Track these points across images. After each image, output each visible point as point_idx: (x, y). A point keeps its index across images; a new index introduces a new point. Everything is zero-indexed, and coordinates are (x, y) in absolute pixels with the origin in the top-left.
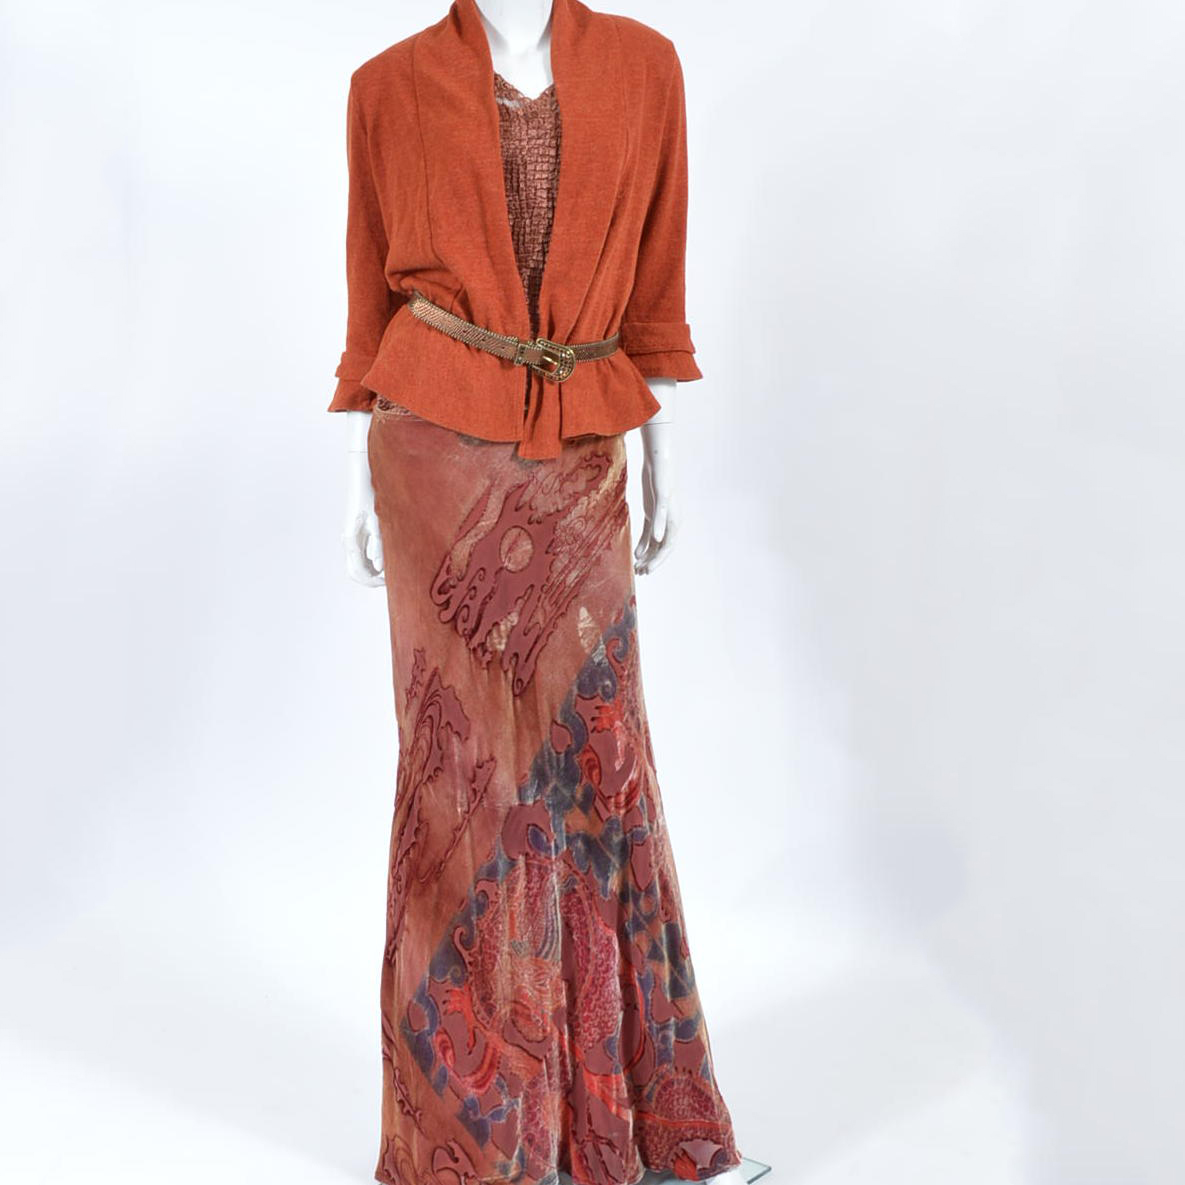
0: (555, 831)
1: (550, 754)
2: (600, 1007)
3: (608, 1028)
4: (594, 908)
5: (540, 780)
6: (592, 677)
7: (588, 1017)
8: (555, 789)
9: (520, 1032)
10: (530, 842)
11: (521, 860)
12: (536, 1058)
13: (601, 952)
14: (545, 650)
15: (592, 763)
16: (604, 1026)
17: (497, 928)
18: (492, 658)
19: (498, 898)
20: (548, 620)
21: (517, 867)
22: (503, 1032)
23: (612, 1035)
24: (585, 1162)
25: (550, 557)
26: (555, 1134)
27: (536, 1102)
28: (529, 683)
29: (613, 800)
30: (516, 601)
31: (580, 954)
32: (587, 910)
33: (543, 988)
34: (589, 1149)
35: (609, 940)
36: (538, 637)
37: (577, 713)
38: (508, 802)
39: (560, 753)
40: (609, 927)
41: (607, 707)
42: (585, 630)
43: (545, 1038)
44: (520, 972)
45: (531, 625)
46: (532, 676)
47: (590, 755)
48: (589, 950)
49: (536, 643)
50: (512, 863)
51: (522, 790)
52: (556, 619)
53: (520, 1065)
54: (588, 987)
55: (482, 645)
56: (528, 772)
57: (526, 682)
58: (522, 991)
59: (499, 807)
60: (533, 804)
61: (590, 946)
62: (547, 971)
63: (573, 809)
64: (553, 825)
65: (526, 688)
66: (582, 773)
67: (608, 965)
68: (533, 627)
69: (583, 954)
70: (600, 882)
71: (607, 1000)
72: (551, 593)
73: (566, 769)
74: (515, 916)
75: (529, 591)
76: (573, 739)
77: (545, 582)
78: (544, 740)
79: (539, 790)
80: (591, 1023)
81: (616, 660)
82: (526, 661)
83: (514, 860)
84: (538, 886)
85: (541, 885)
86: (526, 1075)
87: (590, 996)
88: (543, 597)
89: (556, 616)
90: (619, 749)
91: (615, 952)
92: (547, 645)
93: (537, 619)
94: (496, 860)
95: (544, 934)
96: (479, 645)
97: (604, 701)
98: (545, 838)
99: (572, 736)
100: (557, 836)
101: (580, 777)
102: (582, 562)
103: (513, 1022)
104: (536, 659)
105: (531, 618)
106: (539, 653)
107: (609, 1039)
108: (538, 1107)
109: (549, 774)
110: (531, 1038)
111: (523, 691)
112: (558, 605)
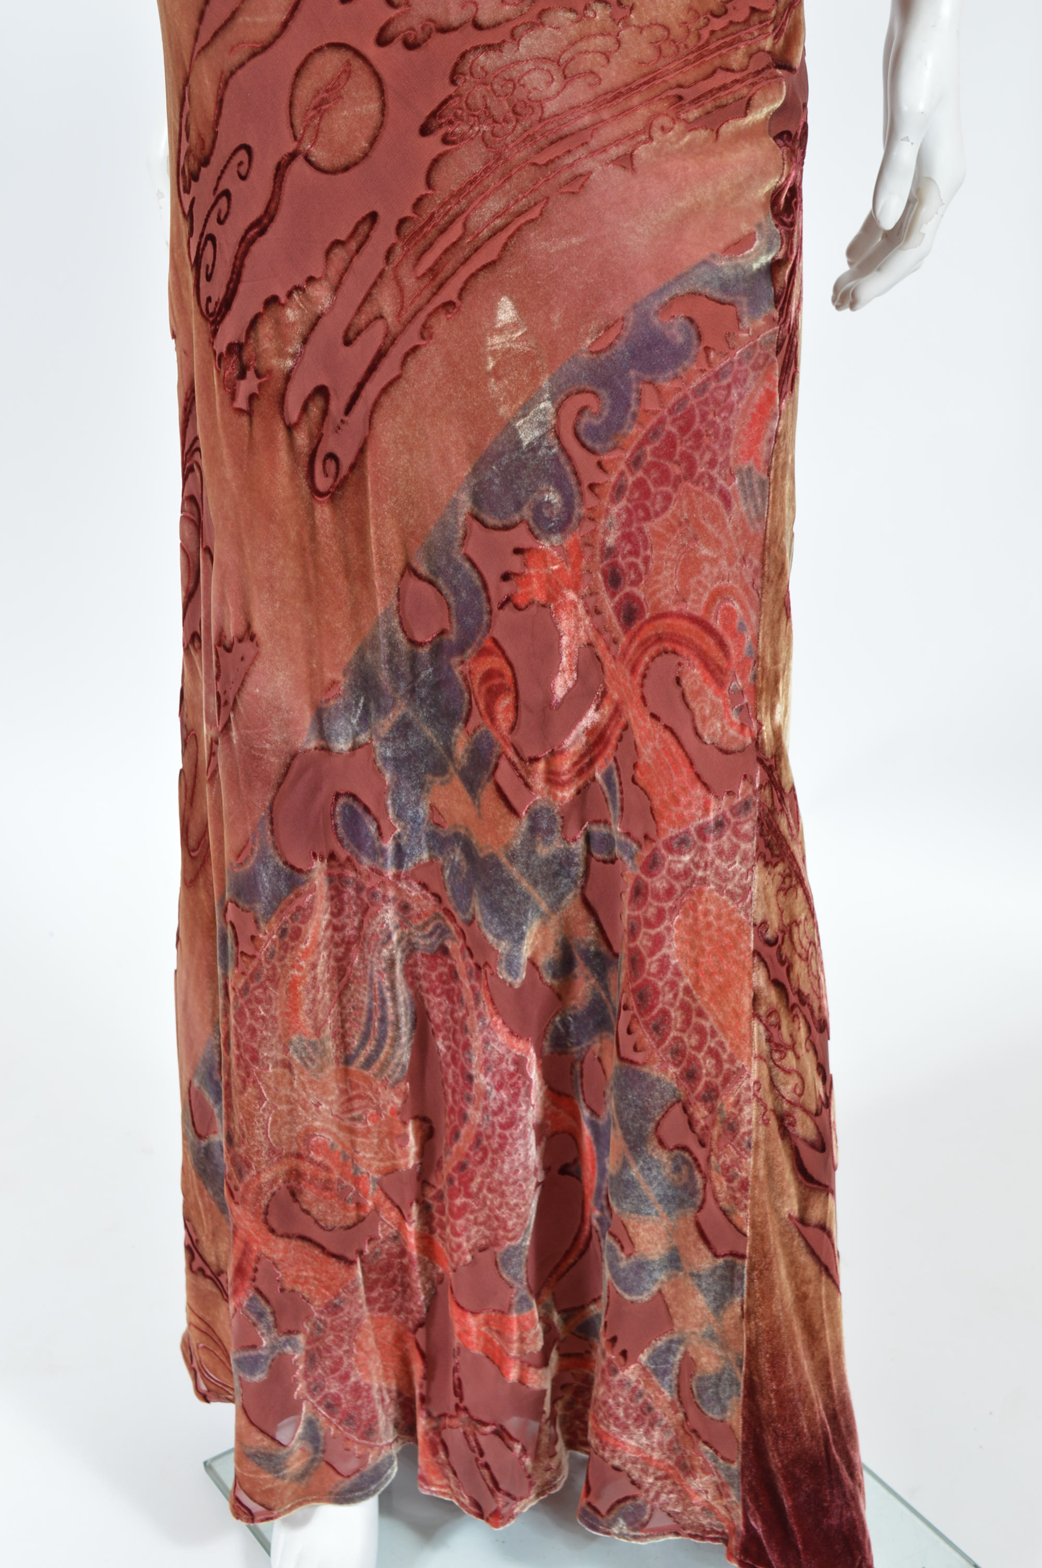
0: (399, 816)
1: (393, 645)
2: (490, 1190)
3: (505, 1229)
4: (484, 997)
5: (366, 701)
6: (510, 477)
7: (465, 1207)
8: (403, 727)
9: (308, 1212)
10: (340, 830)
11: (318, 871)
12: (341, 1258)
13: (499, 1087)
14: (395, 392)
15: (497, 681)
16: (498, 1226)
17: (252, 1012)
18: (260, 386)
19: (257, 949)
20: (405, 316)
21: (307, 887)
22: (266, 1213)
23: (513, 1243)
24: (442, 1455)
25: (433, 145)
27: (341, 1339)
28: (353, 467)
29: (542, 765)
30: (328, 252)
31: (450, 1081)
32: (467, 995)
34: (455, 1435)
35: (520, 1062)
36: (381, 355)
37: (469, 559)
38: (286, 742)
39: (421, 645)
40: (519, 1037)
41: (544, 554)
42: (506, 357)
43: (361, 1220)
44: (311, 1101)
45: (363, 319)
46: (362, 451)
47: (495, 662)
48: (470, 1078)
49: (372, 368)
50: (296, 875)
51: (325, 716)
52: (430, 315)
53: (305, 1274)
54: (466, 1149)
55: (236, 349)
56: (339, 677)
57: (346, 461)
58: (315, 1135)
59: (264, 751)
60: (353, 749)
61: (474, 1072)
62: (369, 1093)
63: (447, 776)
64: (393, 804)
65: (346, 477)
66: (470, 703)
67: (514, 1113)
68: (367, 326)
69: (457, 1082)
70: (503, 947)
71: (507, 1178)
72: (423, 243)
73: (437, 686)
74: (300, 988)
75: (364, 228)
76: (454, 620)
77: (408, 212)
78: (380, 610)
79: (365, 720)
80: (472, 1217)
81: (583, 445)
82: (348, 410)
83: (300, 871)
84: (356, 924)
85: (361, 922)
86: (318, 1292)
87: (470, 1166)
88: (398, 251)
89: (430, 308)
90: (565, 652)
91: (529, 1087)
92: (403, 382)
93: (380, 308)
94: (253, 868)
95: (363, 1019)
96: (231, 347)
97: (537, 538)
98: (373, 828)
99: (453, 612)
100: (404, 828)
101: (465, 709)
102: (524, 177)
103: (294, 1194)
104: (372, 412)
105: (365, 300)
106: (380, 396)
107: (508, 1250)
108: (346, 1348)
109: (390, 690)
110: (330, 1225)
111: (340, 485)
112: (439, 280)
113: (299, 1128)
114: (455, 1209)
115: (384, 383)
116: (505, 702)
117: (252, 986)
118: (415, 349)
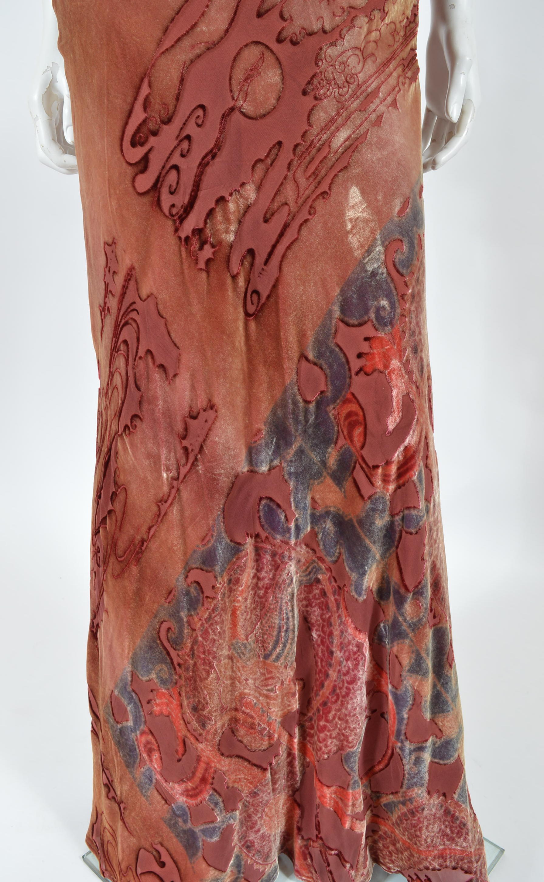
0: (296, 507)
1: (295, 403)
2: (340, 718)
3: (348, 742)
4: (342, 606)
5: (278, 439)
6: (362, 293)
7: (325, 727)
8: (301, 452)
9: (241, 742)
10: (262, 519)
11: (249, 544)
12: (259, 766)
13: (348, 658)
14: (295, 247)
15: (354, 418)
17: (213, 631)
18: (214, 253)
19: (216, 592)
20: (300, 201)
21: (243, 553)
22: (219, 745)
23: (352, 749)
24: (309, 860)
25: (309, 101)
28: (269, 297)
29: (380, 471)
30: (253, 167)
31: (320, 655)
32: (332, 606)
33: (272, 694)
35: (359, 645)
36: (286, 226)
37: (337, 345)
38: (233, 468)
39: (310, 402)
40: (360, 631)
41: (381, 339)
42: (356, 221)
43: (271, 745)
44: (243, 678)
45: (276, 205)
46: (275, 287)
47: (352, 407)
49: (281, 235)
50: (236, 547)
51: (253, 451)
52: (314, 200)
53: (239, 777)
54: (327, 695)
55: (198, 232)
56: (262, 427)
57: (264, 295)
58: (245, 698)
59: (220, 474)
60: (270, 470)
61: (334, 650)
62: (278, 675)
63: (322, 479)
64: (294, 501)
65: (264, 304)
66: (338, 432)
67: (355, 675)
68: (278, 209)
69: (323, 655)
70: (354, 576)
71: (349, 711)
72: (308, 158)
73: (317, 425)
74: (238, 613)
75: (274, 151)
76: (329, 384)
77: (299, 141)
78: (288, 381)
79: (277, 452)
80: (328, 733)
81: (398, 272)
82: (266, 262)
83: (239, 544)
84: (271, 576)
85: (274, 575)
86: (246, 785)
87: (329, 704)
88: (295, 162)
89: (314, 196)
90: (395, 400)
91: (364, 660)
92: (299, 240)
93: (286, 198)
94: (213, 545)
95: (275, 633)
96: (194, 231)
97: (377, 330)
98: (282, 517)
99: (329, 379)
100: (299, 514)
101: (335, 437)
102: (356, 118)
103: (233, 732)
104: (281, 262)
105: (276, 194)
106: (285, 252)
107: (348, 752)
108: (259, 815)
109: (293, 431)
110: (254, 748)
111: (261, 309)
112: (318, 179)
113: (236, 693)
114: (320, 727)
115: (288, 243)
116: (358, 431)
117: (213, 615)
118: (306, 221)
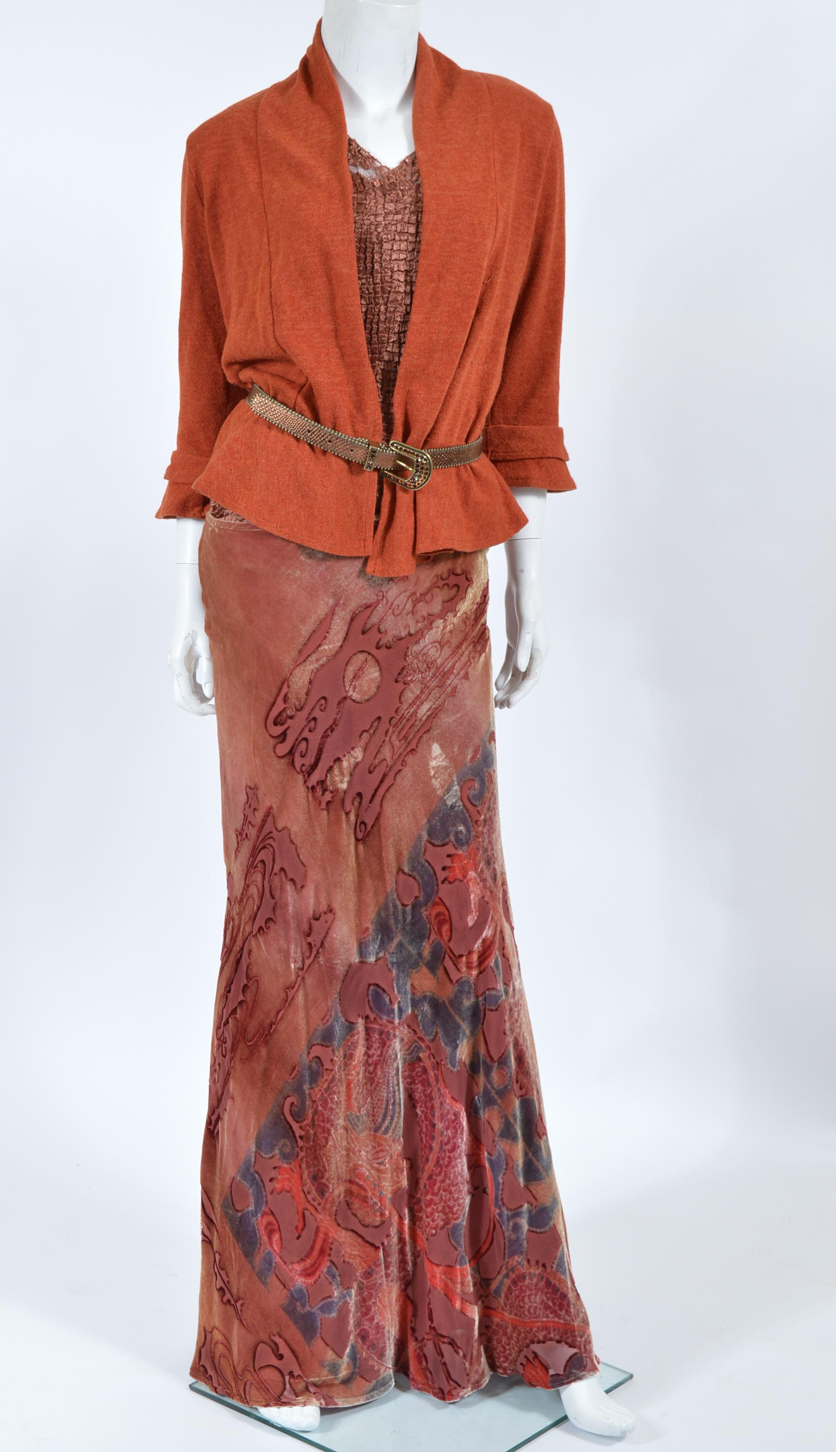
0: (399, 992)
1: (395, 906)
2: (445, 1190)
3: (453, 1213)
4: (441, 1080)
5: (383, 935)
6: (444, 821)
7: (432, 1200)
8: (401, 945)
9: (355, 1215)
10: (371, 1003)
11: (360, 1024)
12: (372, 1245)
13: (447, 1129)
14: (392, 790)
15: (442, 917)
16: (448, 1211)
17: (332, 1099)
18: (333, 797)
19: (334, 1065)
20: (395, 757)
21: (356, 1031)
22: (336, 1215)
23: (457, 1222)
25: (401, 686)
26: (392, 1331)
27: (371, 1295)
28: (373, 826)
29: (464, 959)
30: (362, 736)
31: (424, 1130)
32: (432, 1079)
33: (382, 1167)
35: (457, 1115)
36: (385, 775)
37: (427, 862)
38: (347, 959)
39: (407, 905)
40: (456, 1101)
41: (459, 855)
42: (437, 769)
43: (383, 1223)
44: (357, 1149)
45: (377, 761)
46: (377, 818)
47: (440, 909)
48: (434, 1125)
49: (381, 782)
50: (350, 1027)
51: (363, 946)
52: (405, 756)
53: (354, 1253)
54: (432, 1167)
55: (321, 783)
56: (370, 926)
57: (370, 824)
58: (359, 1169)
59: (337, 964)
60: (376, 961)
61: (436, 1122)
62: (387, 1148)
63: (419, 968)
64: (397, 986)
65: (369, 831)
66: (430, 929)
67: (455, 1143)
68: (379, 764)
69: (427, 1130)
70: (448, 1050)
71: (452, 1183)
72: (400, 727)
73: (413, 924)
74: (352, 1085)
75: (376, 723)
76: (421, 890)
77: (394, 715)
78: (389, 890)
79: (382, 946)
80: (435, 1207)
81: (472, 803)
82: (371, 802)
83: (352, 1023)
84: (379, 1053)
85: (382, 1052)
86: (360, 1264)
87: (434, 1177)
88: (391, 730)
89: (406, 753)
90: (473, 902)
91: (463, 1129)
92: (395, 785)
94: (331, 1024)
95: (384, 1106)
96: (318, 782)
97: (456, 849)
98: (387, 1000)
99: (421, 887)
100: (401, 998)
101: (428, 933)
102: (436, 693)
103: (348, 1204)
104: (382, 800)
105: (377, 754)
106: (385, 792)
107: (454, 1226)
108: (373, 1300)
109: (394, 929)
110: (367, 1223)
111: (367, 835)
112: (408, 741)
113: (352, 1166)
115: (386, 788)
116: (444, 926)
117: (332, 1087)
